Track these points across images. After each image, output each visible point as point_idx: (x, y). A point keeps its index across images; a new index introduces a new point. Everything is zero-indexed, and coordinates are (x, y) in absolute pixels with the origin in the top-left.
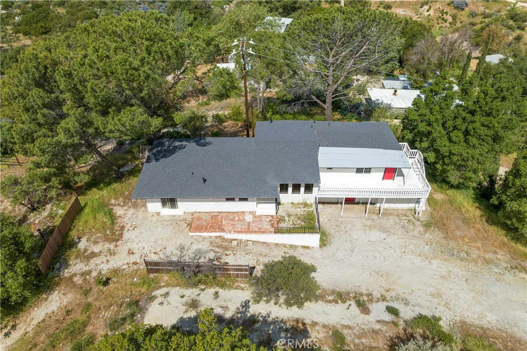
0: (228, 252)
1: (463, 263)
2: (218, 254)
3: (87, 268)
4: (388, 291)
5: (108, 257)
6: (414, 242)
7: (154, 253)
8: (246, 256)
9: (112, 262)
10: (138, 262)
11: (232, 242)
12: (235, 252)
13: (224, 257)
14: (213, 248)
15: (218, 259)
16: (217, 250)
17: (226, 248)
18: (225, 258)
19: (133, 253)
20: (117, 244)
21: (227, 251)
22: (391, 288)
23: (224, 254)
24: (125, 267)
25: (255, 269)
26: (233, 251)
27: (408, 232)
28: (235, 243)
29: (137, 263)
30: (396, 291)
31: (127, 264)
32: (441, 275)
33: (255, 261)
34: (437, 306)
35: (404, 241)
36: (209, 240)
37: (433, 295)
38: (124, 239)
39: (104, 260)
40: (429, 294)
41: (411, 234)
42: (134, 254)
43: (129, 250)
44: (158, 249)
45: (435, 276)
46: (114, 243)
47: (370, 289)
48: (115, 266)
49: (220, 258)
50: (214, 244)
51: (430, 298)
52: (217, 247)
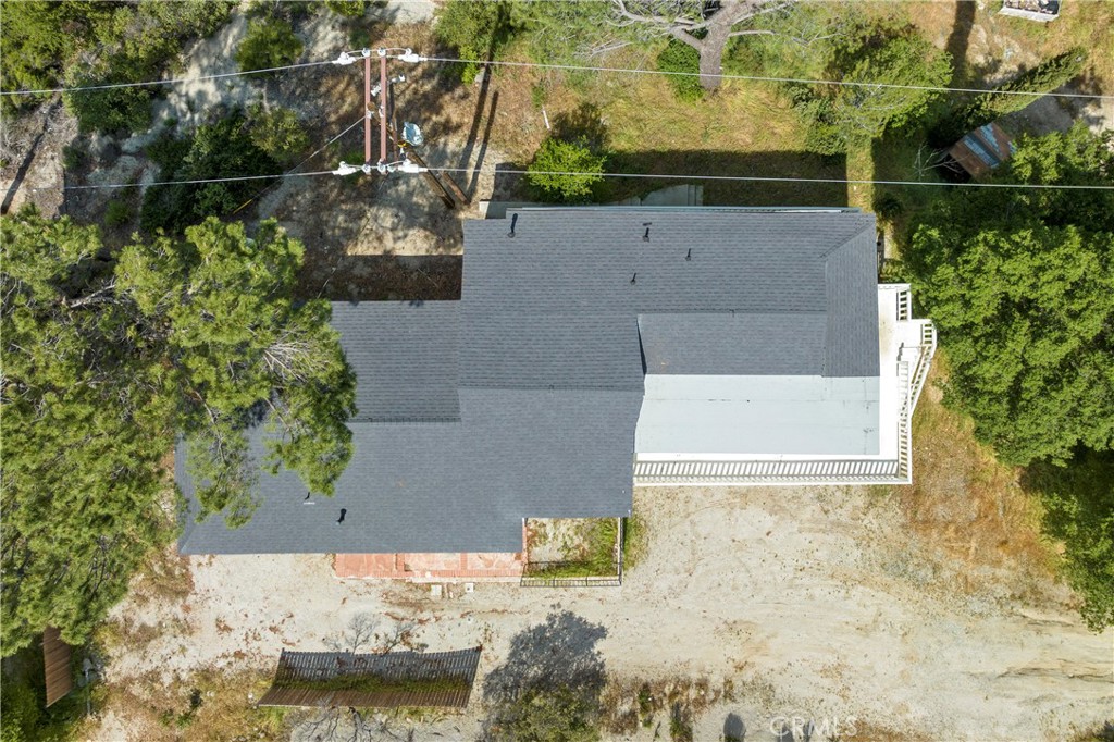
0: (425, 615)
1: (917, 593)
2: (404, 623)
3: (147, 667)
4: (741, 668)
5: (180, 639)
6: (831, 538)
7: (271, 629)
8: (463, 621)
9: (191, 651)
10: (244, 651)
11: (429, 590)
12: (438, 614)
13: (417, 629)
14: (390, 610)
15: (405, 636)
16: (400, 612)
17: (418, 606)
18: (419, 632)
19: (227, 629)
20: (187, 603)
21: (422, 612)
22: (749, 660)
23: (416, 621)
24: (222, 663)
25: (482, 653)
26: (433, 611)
27: (826, 512)
28: (436, 591)
29: (244, 655)
30: (757, 668)
31: (225, 656)
32: (857, 624)
33: (482, 631)
34: (824, 697)
35: (810, 536)
36: (380, 588)
37: (825, 672)
38: (197, 590)
39: (177, 648)
40: (819, 668)
41: (832, 517)
42: (230, 630)
43: (218, 621)
44: (278, 620)
45: (846, 627)
46: (181, 601)
47: (708, 668)
48: (201, 660)
49: (408, 634)
50: (393, 599)
51: (817, 678)
52: (400, 604)
